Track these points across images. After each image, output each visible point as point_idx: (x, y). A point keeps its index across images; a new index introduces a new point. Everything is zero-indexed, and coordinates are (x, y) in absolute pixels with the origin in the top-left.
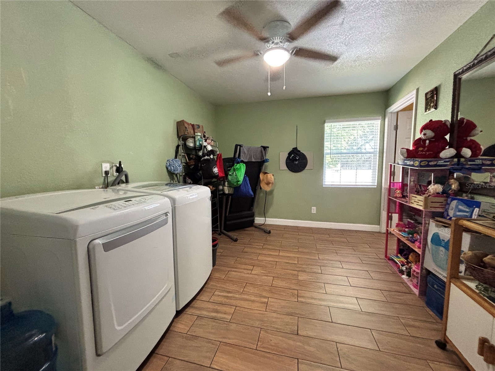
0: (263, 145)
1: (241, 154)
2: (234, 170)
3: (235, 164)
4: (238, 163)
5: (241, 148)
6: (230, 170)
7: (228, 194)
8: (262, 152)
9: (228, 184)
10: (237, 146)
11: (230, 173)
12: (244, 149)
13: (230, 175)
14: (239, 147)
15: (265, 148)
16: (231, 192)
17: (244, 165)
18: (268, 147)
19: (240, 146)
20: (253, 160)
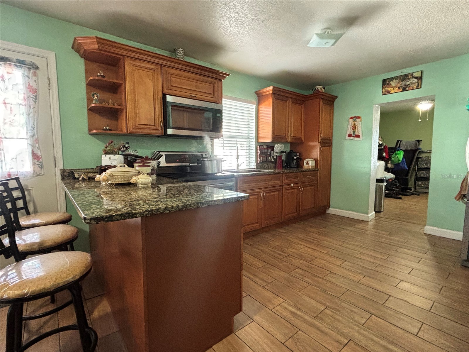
0: (417, 139)
1: (401, 145)
2: (396, 154)
3: (397, 151)
4: (398, 150)
5: (401, 142)
6: (392, 154)
7: (390, 168)
8: (416, 144)
9: (391, 162)
10: (398, 141)
11: (393, 156)
12: (403, 143)
13: (393, 157)
14: (399, 142)
15: (419, 141)
16: (393, 167)
17: (403, 151)
18: (422, 141)
19: (401, 141)
20: (409, 149)
